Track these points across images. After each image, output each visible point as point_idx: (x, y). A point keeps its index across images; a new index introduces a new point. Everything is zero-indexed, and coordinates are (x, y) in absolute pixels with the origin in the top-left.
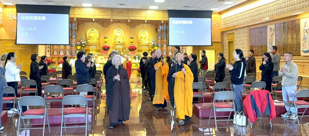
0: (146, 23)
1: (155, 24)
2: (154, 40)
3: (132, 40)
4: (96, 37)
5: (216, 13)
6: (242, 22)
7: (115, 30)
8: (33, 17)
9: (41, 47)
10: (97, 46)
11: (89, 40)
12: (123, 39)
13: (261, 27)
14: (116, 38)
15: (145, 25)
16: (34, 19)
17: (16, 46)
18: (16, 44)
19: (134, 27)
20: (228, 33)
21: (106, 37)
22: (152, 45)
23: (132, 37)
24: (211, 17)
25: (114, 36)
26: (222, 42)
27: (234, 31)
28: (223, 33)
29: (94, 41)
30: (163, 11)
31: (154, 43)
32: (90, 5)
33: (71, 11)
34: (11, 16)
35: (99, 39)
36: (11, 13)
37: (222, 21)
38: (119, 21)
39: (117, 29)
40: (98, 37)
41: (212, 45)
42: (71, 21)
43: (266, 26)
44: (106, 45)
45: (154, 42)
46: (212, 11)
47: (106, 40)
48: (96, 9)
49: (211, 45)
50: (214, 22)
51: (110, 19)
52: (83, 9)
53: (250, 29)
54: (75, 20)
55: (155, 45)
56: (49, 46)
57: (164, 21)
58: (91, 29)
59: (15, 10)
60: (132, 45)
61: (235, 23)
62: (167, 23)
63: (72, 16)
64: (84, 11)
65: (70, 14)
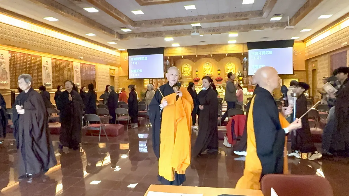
2: (240, 71)
3: (219, 72)
4: (189, 71)
5: (297, 42)
6: (323, 48)
7: (205, 64)
9: (145, 80)
10: (189, 78)
11: (184, 73)
12: (211, 71)
13: (342, 53)
14: (205, 71)
18: (128, 79)
19: (220, 60)
20: (312, 60)
21: (197, 71)
22: (238, 76)
23: (219, 70)
24: (293, 46)
25: (204, 69)
26: (306, 71)
27: (317, 59)
28: (307, 61)
29: (187, 75)
31: (239, 74)
32: (178, 45)
33: (165, 51)
34: (125, 59)
35: (191, 73)
37: (306, 49)
38: (206, 56)
39: (206, 63)
40: (191, 70)
41: (294, 74)
42: (165, 59)
43: (346, 52)
44: (197, 77)
45: (240, 73)
46: (293, 40)
47: (197, 73)
49: (292, 73)
50: (298, 51)
51: (195, 55)
53: (331, 56)
54: (168, 58)
55: (240, 76)
56: (151, 80)
58: (185, 65)
60: (219, 77)
61: (317, 51)
63: (166, 55)
64: (175, 50)
65: (164, 53)
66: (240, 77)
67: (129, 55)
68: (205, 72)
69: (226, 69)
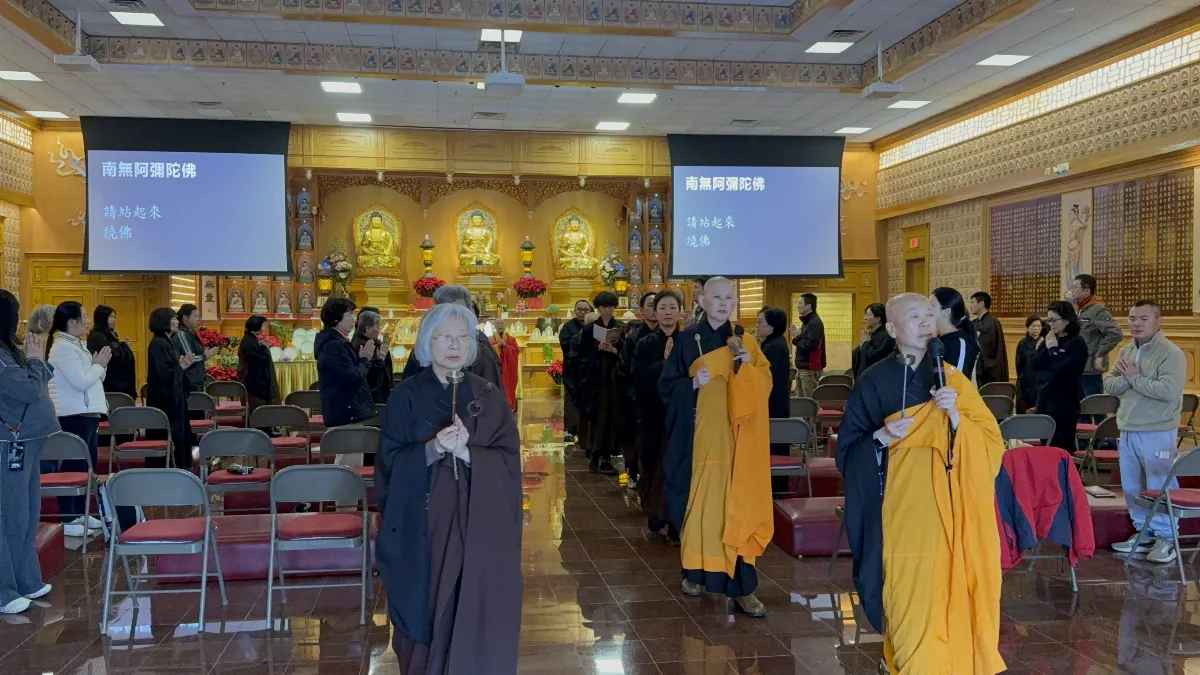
0: (584, 188)
1: (618, 192)
2: (613, 256)
3: (528, 256)
4: (391, 244)
5: (856, 147)
6: (959, 180)
7: (463, 218)
8: (147, 164)
10: (396, 277)
11: (364, 254)
12: (493, 250)
13: (1040, 201)
14: (465, 247)
15: (580, 194)
16: (150, 173)
17: (85, 278)
18: (85, 269)
19: (538, 203)
20: (907, 223)
21: (428, 244)
22: (606, 275)
23: (527, 245)
24: (839, 165)
25: (460, 238)
26: (880, 263)
27: (928, 218)
28: (884, 225)
29: (383, 261)
30: (651, 138)
31: (613, 265)
32: (367, 118)
33: (293, 142)
34: (63, 164)
35: (399, 251)
36: (64, 153)
37: (882, 177)
38: (478, 182)
39: (469, 212)
40: (398, 242)
41: (841, 274)
42: (294, 181)
43: (1058, 198)
44: (429, 275)
45: (615, 262)
46: (841, 139)
47: (428, 254)
48: (388, 134)
49: (837, 273)
50: (852, 183)
51: (444, 175)
52: (338, 136)
53: (992, 210)
54: (309, 175)
55: (619, 274)
56: (212, 279)
57: (652, 180)
58: (370, 213)
59: (78, 137)
60: (527, 276)
61: (935, 187)
62: (664, 189)
63: (297, 162)
64: (344, 141)
65: (290, 152)
66: (619, 279)
67: (89, 145)
68: (465, 252)
69: (556, 242)
